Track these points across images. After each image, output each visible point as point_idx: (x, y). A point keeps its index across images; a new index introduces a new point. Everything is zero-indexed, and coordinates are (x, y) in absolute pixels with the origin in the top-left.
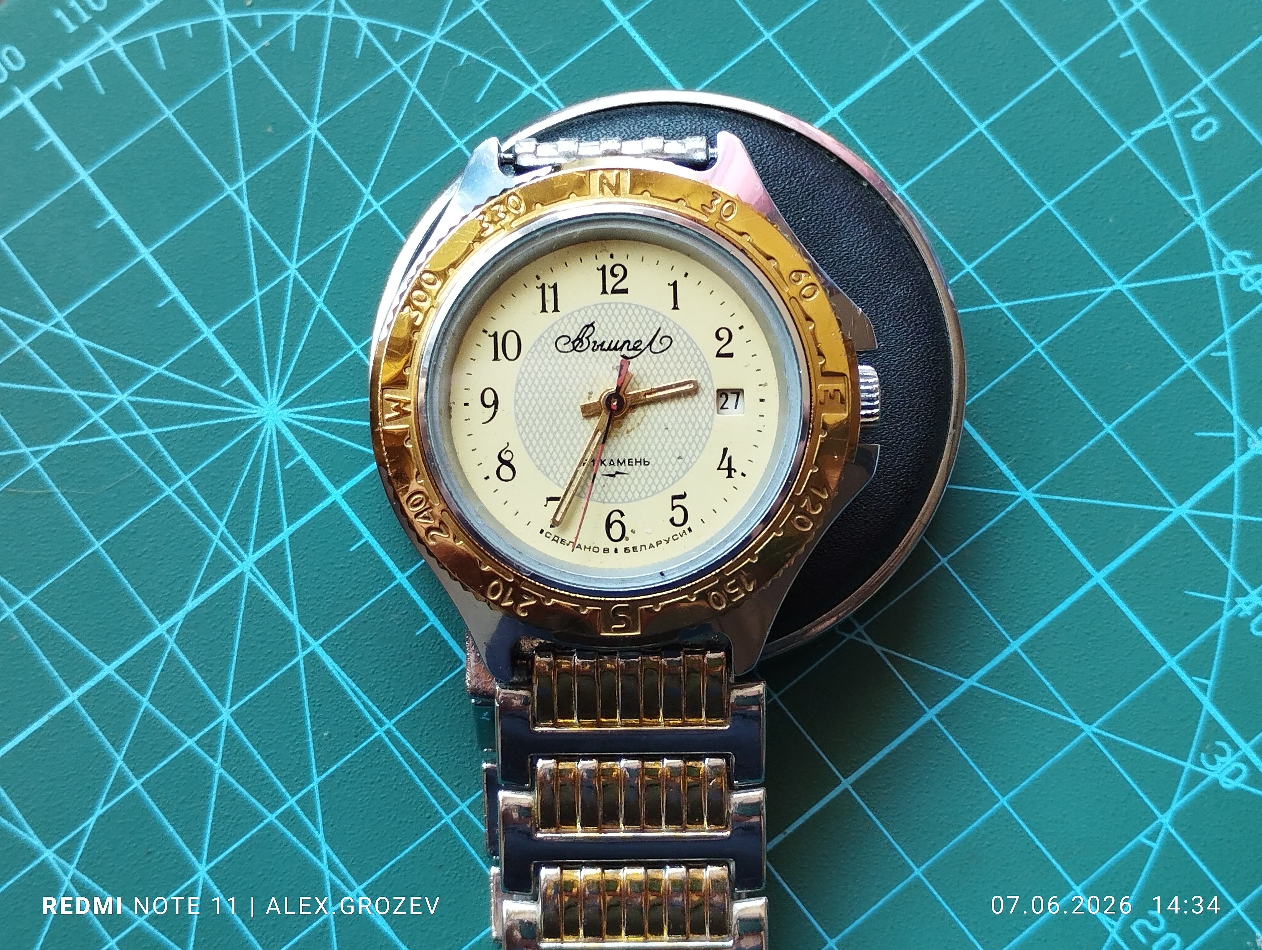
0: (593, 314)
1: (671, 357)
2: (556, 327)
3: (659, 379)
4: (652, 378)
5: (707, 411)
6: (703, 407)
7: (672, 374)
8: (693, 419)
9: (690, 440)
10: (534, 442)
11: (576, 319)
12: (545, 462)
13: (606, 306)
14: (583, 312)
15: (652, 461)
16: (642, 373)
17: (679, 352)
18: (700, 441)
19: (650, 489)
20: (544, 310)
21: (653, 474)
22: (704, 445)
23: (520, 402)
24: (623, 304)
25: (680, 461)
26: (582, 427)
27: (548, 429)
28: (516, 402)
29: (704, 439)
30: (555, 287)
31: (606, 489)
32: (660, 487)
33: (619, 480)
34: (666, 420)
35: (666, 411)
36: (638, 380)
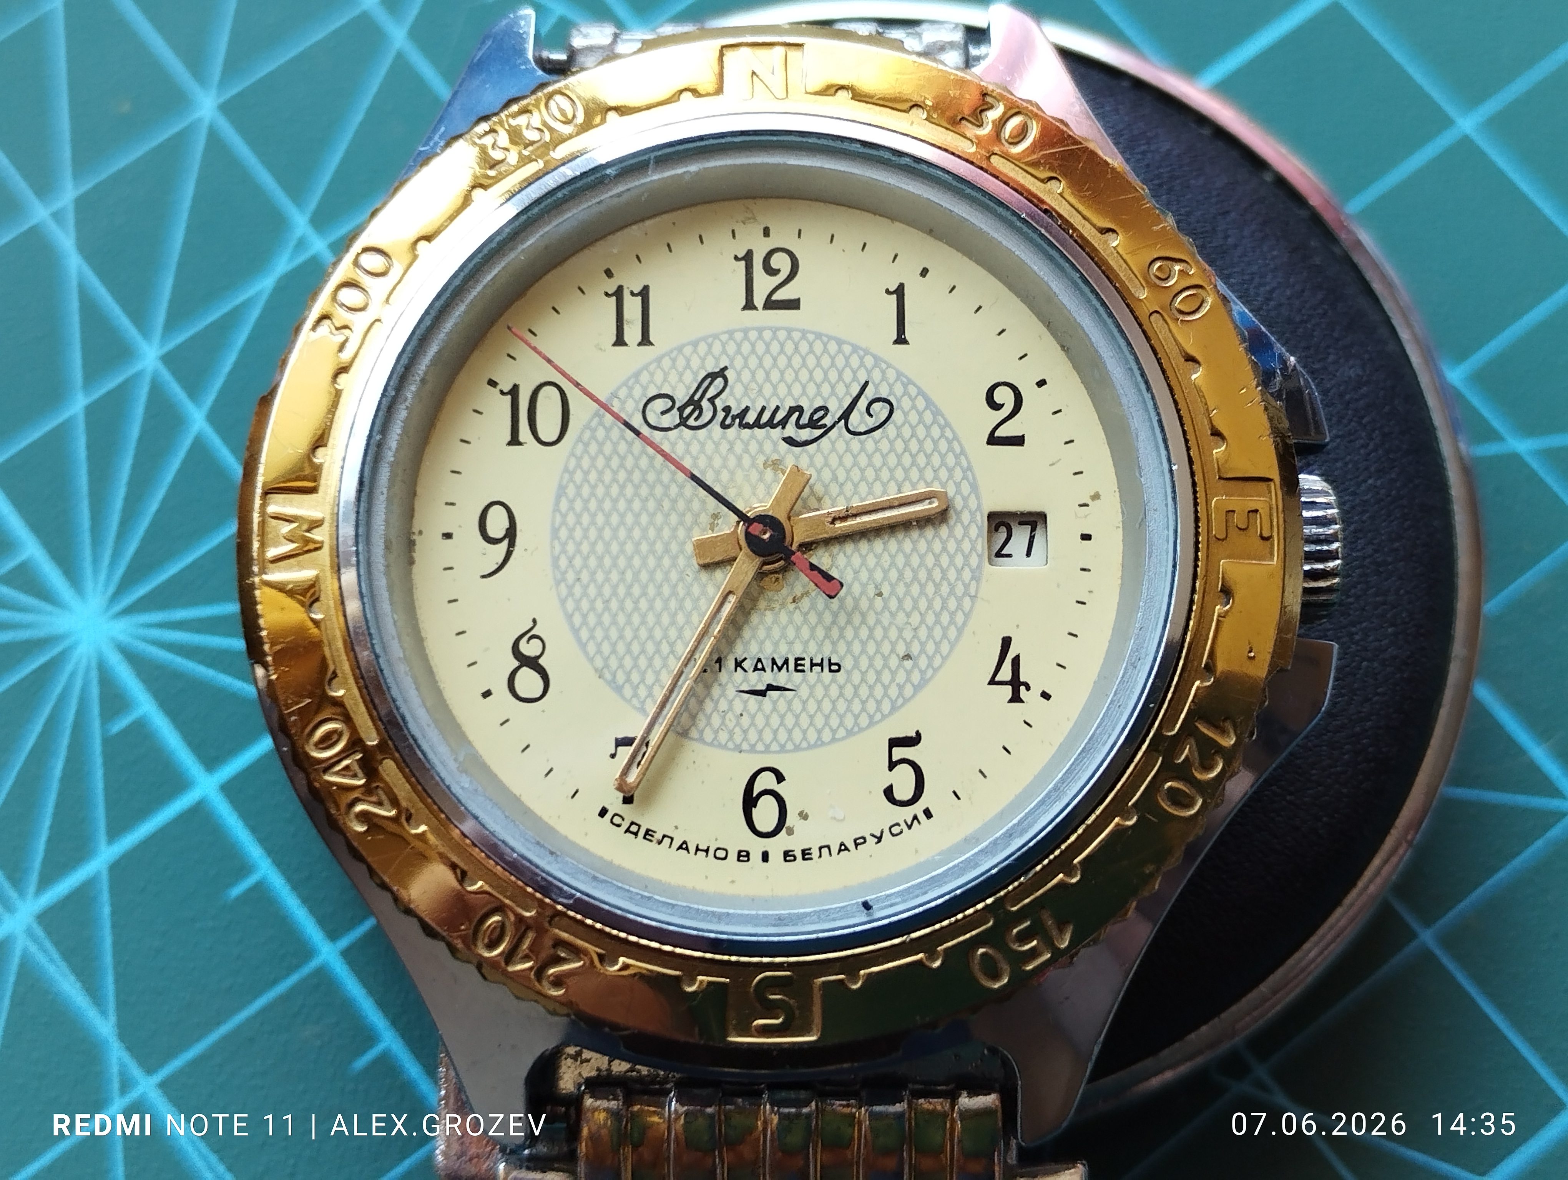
0: (724, 351)
1: (891, 442)
2: (644, 378)
3: (863, 488)
4: (848, 488)
5: (966, 558)
6: (959, 549)
7: (892, 478)
8: (937, 575)
9: (930, 619)
10: (592, 619)
11: (688, 361)
12: (613, 663)
13: (753, 335)
14: (702, 348)
15: (847, 664)
16: (827, 475)
17: (907, 432)
18: (952, 622)
19: (841, 724)
20: (620, 341)
21: (849, 691)
22: (960, 631)
23: (563, 533)
24: (789, 331)
25: (908, 664)
26: (696, 590)
27: (622, 590)
28: (555, 532)
29: (960, 618)
30: (644, 294)
31: (745, 721)
32: (864, 721)
33: (775, 703)
34: (879, 575)
35: (878, 557)
36: (819, 489)
